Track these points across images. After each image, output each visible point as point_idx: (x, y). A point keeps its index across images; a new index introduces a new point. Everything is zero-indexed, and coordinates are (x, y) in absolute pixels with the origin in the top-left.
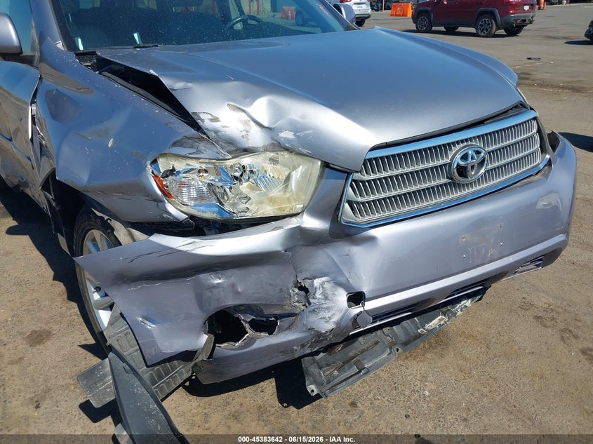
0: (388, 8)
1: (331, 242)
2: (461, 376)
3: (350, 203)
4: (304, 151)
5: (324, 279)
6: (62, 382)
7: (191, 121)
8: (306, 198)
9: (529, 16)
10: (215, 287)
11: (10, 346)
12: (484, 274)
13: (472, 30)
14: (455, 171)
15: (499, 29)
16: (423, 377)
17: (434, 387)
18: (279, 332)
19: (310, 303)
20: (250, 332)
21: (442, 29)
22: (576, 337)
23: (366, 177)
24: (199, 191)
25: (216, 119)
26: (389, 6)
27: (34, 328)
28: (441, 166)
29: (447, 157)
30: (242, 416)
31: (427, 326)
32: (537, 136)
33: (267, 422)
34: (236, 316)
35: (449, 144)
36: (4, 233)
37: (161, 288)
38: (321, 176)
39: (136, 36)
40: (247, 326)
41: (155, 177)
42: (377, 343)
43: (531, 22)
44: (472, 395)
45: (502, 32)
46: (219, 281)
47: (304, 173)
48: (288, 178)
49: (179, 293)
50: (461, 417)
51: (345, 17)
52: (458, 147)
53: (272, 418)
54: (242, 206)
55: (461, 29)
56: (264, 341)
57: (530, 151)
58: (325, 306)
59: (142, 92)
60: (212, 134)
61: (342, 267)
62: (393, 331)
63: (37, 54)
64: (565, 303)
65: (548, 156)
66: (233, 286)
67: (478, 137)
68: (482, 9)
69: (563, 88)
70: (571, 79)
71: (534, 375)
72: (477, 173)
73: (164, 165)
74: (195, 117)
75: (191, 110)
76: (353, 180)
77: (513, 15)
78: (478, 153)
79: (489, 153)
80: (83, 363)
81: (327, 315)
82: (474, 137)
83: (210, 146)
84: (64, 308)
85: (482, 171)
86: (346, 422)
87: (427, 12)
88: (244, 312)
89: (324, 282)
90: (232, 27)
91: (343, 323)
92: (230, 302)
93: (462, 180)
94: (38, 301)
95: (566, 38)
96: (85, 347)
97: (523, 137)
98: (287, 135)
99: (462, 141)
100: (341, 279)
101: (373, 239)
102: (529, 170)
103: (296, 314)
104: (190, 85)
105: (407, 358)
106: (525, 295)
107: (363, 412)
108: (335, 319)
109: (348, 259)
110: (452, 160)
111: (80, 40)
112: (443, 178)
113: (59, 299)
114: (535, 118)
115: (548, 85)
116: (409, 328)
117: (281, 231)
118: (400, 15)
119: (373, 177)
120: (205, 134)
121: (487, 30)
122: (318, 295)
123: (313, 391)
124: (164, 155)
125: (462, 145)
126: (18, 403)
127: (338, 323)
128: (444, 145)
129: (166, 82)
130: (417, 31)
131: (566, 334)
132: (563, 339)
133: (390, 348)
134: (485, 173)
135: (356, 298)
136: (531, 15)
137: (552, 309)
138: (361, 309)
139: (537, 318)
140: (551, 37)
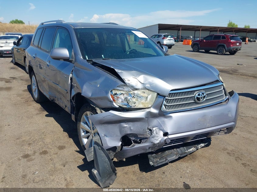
0: (182, 41)
1: (159, 117)
2: (200, 168)
3: (165, 105)
4: (152, 90)
5: (156, 128)
6: (71, 160)
7: (122, 81)
8: (152, 103)
9: (239, 47)
10: (125, 127)
11: (53, 149)
12: (206, 131)
13: (216, 52)
14: (196, 99)
15: (227, 52)
16: (187, 167)
17: (190, 170)
18: (142, 143)
19: (152, 135)
20: (133, 144)
21: (204, 51)
22: (241, 160)
23: (170, 98)
24: (122, 100)
25: (129, 81)
26: (182, 40)
27: (60, 145)
28: (192, 97)
29: (194, 94)
30: (128, 173)
31: (189, 150)
32: (223, 90)
33: (136, 176)
34: (129, 138)
35: (194, 91)
36: (45, 116)
37: (110, 126)
38: (157, 97)
39: (103, 56)
40: (132, 142)
41: (111, 95)
42: (172, 153)
43: (240, 50)
44: (203, 173)
45: (228, 53)
46: (126, 126)
47: (151, 97)
48: (147, 98)
49: (115, 128)
50: (199, 179)
51: (164, 50)
52: (197, 92)
53: (138, 175)
54: (133, 105)
55: (211, 51)
56: (137, 146)
57: (221, 95)
58: (156, 136)
59: (108, 72)
60: (128, 84)
61: (162, 125)
62: (177, 150)
63: (74, 60)
64: (239, 149)
65: (227, 97)
66: (130, 127)
67: (203, 89)
68: (220, 44)
69: (250, 76)
70: (255, 73)
71: (225, 169)
72: (203, 100)
73: (114, 92)
74: (124, 80)
75: (123, 78)
76: (166, 99)
77: (232, 47)
78: (203, 94)
79: (207, 94)
80: (77, 156)
81: (157, 138)
82: (202, 89)
83: (127, 87)
84: (68, 140)
85: (205, 99)
86: (161, 177)
87: (197, 44)
88: (132, 137)
89: (156, 129)
90: (126, 53)
91: (162, 141)
92: (129, 132)
93: (198, 102)
94: (59, 137)
95: (255, 56)
96: (77, 151)
97: (218, 90)
98: (148, 86)
99: (198, 90)
100: (161, 128)
101: (171, 117)
102: (221, 100)
103: (148, 138)
104: (122, 71)
105: (182, 161)
106: (224, 146)
107: (167, 175)
108: (160, 140)
109: (164, 123)
110: (195, 95)
111: (87, 56)
112: (193, 100)
113: (66, 137)
114: (222, 85)
115: (244, 75)
116: (182, 150)
117: (145, 112)
118: (186, 44)
119: (171, 98)
120: (126, 84)
121: (222, 52)
122: (154, 132)
123: (151, 164)
124: (114, 89)
125: (198, 91)
126: (58, 165)
127: (160, 142)
128: (193, 91)
129: (116, 70)
130: (193, 51)
131: (237, 158)
132: (236, 160)
133: (176, 155)
134: (206, 100)
135: (166, 134)
136: (240, 47)
137: (234, 151)
138: (167, 137)
139: (228, 153)
140: (248, 56)
